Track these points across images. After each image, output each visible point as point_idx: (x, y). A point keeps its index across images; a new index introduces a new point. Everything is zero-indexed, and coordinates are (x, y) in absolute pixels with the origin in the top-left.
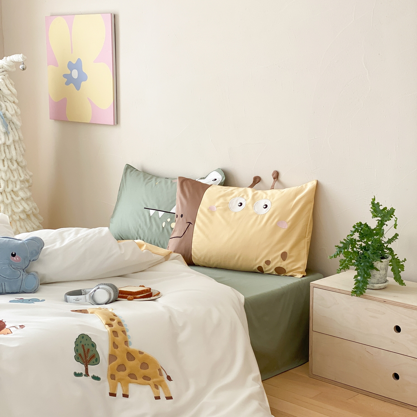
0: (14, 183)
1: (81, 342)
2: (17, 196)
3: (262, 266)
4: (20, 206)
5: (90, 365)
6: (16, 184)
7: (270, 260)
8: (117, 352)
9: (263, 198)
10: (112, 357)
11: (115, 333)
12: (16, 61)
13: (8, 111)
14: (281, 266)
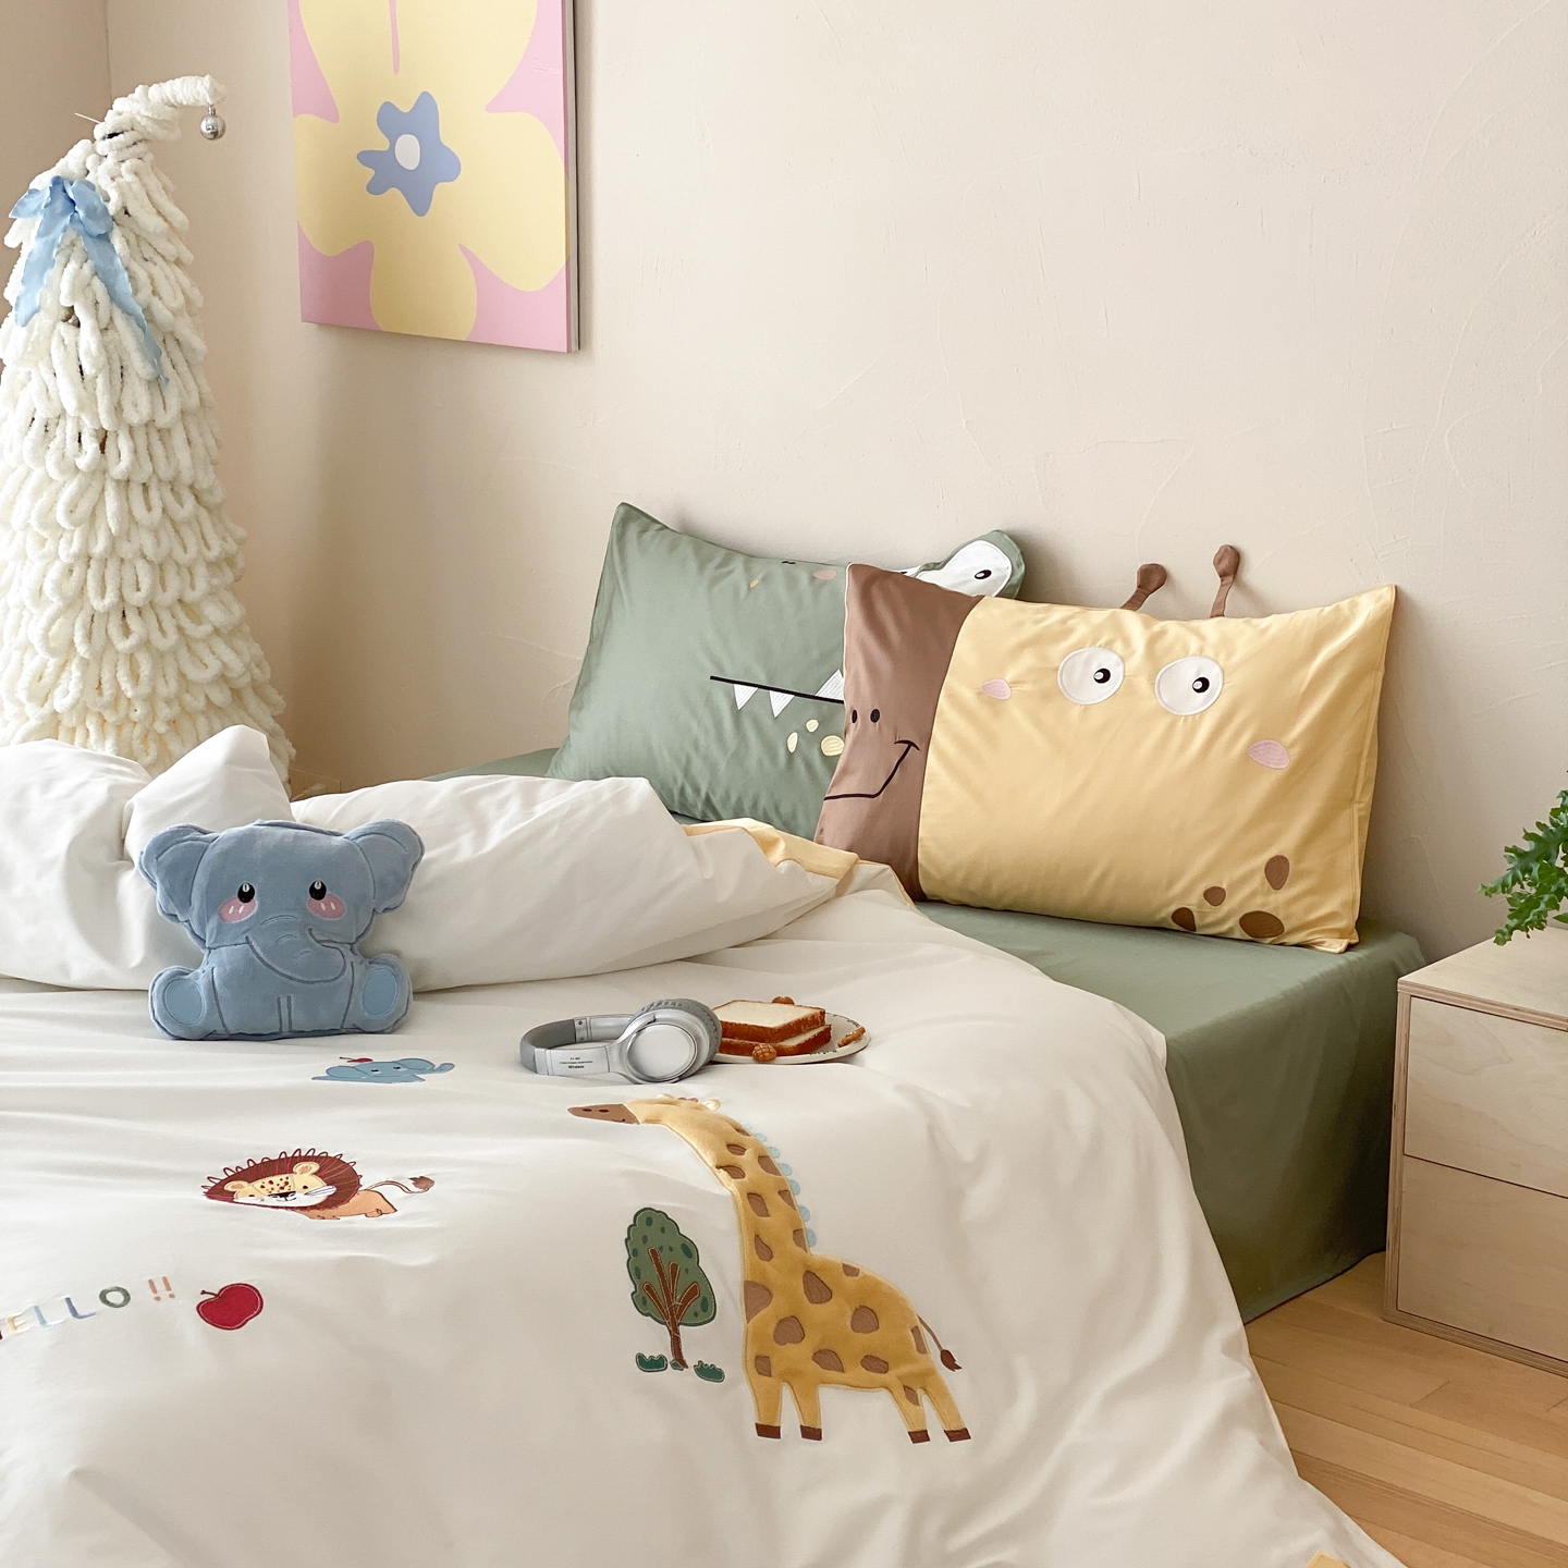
0: (185, 572)
1: (645, 1239)
2: (198, 619)
3: (1192, 908)
4: (209, 659)
5: (685, 1325)
6: (191, 574)
7: (1224, 886)
8: (772, 1271)
9: (1191, 653)
10: (756, 1293)
11: (754, 1198)
12: (185, 103)
13: (160, 299)
14: (1265, 910)
